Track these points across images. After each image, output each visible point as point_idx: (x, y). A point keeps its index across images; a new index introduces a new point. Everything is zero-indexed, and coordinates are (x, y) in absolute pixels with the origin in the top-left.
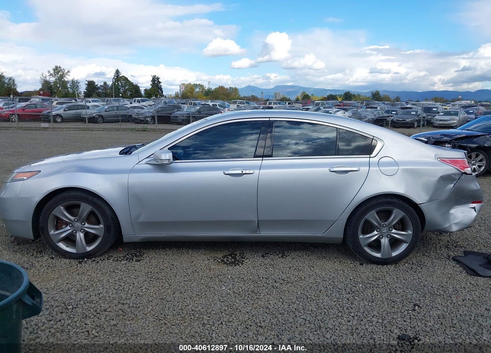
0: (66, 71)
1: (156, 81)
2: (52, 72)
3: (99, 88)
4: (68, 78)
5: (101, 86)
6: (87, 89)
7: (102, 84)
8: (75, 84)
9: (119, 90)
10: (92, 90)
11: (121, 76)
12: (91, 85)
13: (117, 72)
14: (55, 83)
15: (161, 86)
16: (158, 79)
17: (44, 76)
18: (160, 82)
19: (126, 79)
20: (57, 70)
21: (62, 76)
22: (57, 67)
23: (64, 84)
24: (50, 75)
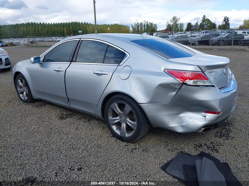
0: (178, 19)
1: (226, 20)
2: (172, 20)
3: (193, 26)
4: (179, 22)
5: (194, 25)
6: (187, 28)
7: (195, 24)
8: (182, 25)
9: (204, 26)
10: (190, 27)
11: (206, 18)
12: (189, 25)
13: (204, 16)
14: (173, 25)
15: (229, 23)
16: (228, 18)
17: (168, 22)
18: (229, 20)
19: (208, 20)
20: (174, 18)
21: (176, 21)
22: (174, 17)
23: (176, 25)
24: (171, 22)
